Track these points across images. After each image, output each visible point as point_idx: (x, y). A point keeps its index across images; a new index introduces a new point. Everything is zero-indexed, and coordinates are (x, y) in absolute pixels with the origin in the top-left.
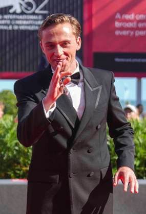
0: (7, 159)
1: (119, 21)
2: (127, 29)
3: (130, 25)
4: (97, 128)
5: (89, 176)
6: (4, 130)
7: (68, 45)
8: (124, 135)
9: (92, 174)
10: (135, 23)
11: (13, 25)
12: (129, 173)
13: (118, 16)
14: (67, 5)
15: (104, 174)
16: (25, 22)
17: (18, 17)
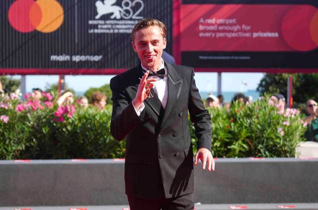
0: (109, 142)
1: (203, 24)
2: (209, 31)
3: (212, 28)
4: (179, 115)
5: (175, 156)
6: (107, 118)
7: (157, 44)
8: (203, 120)
9: (178, 154)
10: (216, 26)
11: (114, 29)
12: (207, 153)
13: (202, 20)
14: (159, 11)
15: (187, 153)
16: (124, 27)
17: (118, 22)
